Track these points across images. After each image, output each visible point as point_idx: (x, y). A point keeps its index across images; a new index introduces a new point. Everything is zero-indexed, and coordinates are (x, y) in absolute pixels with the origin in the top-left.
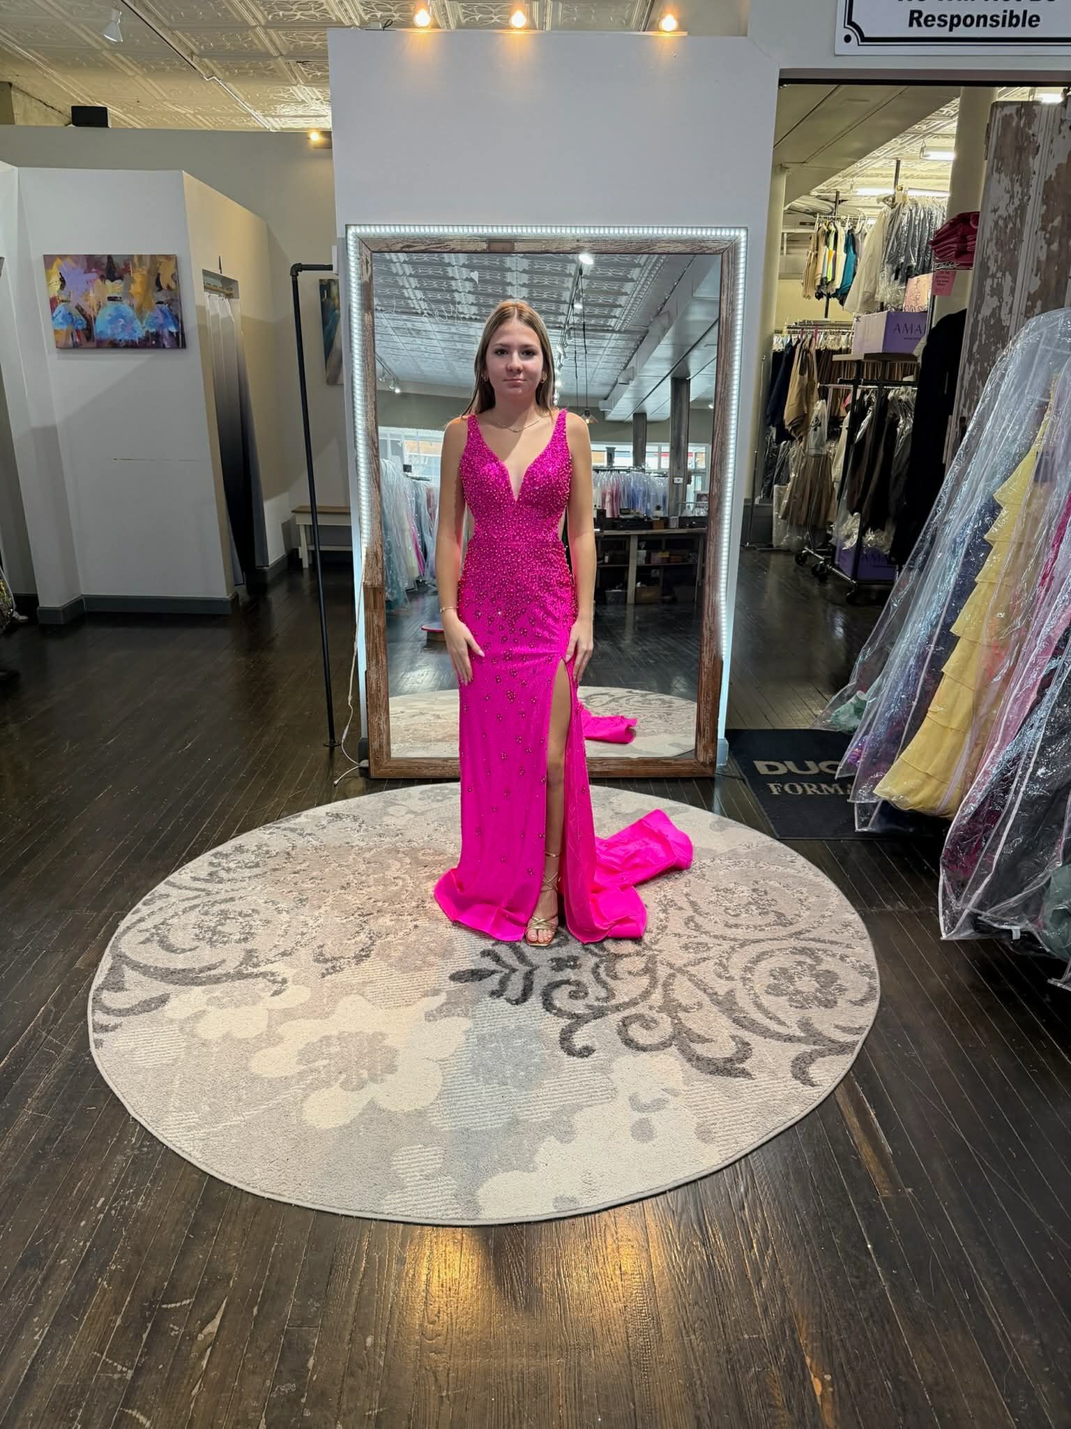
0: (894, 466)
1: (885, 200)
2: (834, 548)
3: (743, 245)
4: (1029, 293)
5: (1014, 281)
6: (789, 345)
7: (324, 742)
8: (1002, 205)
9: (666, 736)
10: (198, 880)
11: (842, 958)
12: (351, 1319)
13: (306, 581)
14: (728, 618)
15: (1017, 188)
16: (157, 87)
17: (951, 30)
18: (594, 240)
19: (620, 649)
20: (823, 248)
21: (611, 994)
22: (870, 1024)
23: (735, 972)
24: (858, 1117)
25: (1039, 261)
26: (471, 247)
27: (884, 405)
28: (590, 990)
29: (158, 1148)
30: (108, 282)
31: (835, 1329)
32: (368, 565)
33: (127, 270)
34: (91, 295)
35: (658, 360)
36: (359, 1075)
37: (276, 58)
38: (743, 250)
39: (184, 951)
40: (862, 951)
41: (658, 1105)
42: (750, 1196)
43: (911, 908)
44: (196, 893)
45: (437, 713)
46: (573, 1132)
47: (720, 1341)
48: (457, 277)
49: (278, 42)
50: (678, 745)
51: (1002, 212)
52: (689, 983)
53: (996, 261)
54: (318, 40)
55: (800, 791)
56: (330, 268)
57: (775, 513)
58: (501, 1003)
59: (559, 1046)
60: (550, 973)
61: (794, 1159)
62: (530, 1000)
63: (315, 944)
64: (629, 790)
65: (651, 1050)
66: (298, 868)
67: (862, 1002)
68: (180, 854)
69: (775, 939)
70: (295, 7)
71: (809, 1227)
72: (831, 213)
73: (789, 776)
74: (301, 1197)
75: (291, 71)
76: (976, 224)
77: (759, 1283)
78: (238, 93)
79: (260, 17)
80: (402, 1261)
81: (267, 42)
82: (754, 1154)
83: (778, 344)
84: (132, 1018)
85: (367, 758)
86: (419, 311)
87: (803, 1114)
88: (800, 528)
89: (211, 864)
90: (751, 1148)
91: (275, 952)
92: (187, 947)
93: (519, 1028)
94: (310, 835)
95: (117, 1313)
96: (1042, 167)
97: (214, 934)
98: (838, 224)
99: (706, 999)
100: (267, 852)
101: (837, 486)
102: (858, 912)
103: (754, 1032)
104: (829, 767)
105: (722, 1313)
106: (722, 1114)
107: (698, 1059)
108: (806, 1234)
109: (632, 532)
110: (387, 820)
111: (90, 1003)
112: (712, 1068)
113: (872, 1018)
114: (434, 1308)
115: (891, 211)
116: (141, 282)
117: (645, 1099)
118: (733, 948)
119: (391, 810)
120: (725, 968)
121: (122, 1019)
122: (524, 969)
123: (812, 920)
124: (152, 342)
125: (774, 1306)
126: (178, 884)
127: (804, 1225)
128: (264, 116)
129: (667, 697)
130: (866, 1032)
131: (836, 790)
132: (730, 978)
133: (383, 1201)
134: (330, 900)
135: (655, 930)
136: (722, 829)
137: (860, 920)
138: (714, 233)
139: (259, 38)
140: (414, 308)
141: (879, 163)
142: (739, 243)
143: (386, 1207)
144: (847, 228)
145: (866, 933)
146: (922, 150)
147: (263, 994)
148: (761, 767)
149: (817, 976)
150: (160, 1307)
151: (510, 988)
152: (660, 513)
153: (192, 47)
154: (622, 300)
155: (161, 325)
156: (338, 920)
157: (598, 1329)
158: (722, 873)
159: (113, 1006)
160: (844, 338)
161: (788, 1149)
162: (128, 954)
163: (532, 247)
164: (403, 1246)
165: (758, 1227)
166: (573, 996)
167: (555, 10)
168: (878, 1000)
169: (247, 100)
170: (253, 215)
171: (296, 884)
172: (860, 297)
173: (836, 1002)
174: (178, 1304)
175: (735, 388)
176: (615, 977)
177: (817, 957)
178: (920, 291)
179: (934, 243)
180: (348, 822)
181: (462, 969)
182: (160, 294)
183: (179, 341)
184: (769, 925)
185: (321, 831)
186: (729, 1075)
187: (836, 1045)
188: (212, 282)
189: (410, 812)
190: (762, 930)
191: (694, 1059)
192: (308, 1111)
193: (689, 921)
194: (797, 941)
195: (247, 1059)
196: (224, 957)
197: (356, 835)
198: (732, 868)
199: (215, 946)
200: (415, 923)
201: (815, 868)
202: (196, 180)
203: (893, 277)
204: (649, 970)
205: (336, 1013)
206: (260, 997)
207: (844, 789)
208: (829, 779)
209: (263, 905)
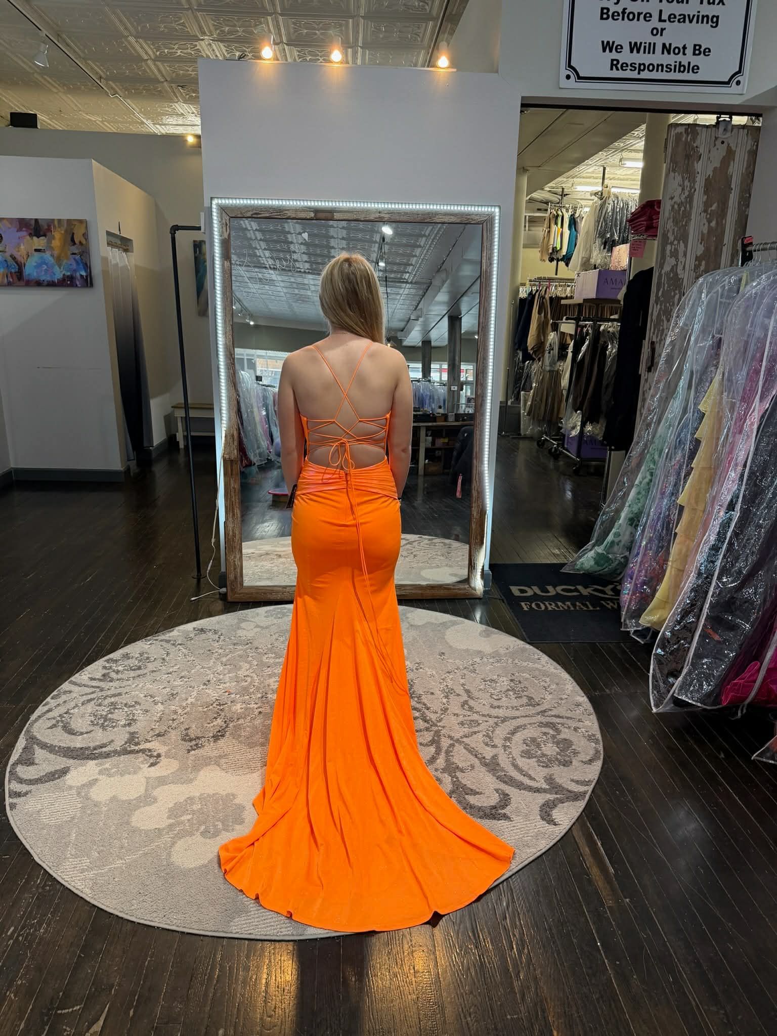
0: (605, 377)
1: (596, 194)
2: (564, 436)
3: (497, 218)
4: (696, 257)
5: (686, 247)
6: (530, 293)
7: (193, 575)
8: (677, 194)
9: (446, 568)
10: (95, 679)
11: (576, 729)
12: (206, 1016)
13: (181, 458)
14: (490, 483)
15: (687, 183)
16: (75, 101)
17: (639, 73)
18: (391, 212)
19: (414, 507)
20: (554, 227)
22: (596, 779)
23: (498, 741)
24: (589, 847)
26: (303, 215)
27: (597, 335)
29: (58, 887)
30: (35, 238)
31: (574, 1008)
32: (227, 443)
33: (49, 230)
34: (22, 247)
35: (439, 303)
36: (215, 826)
37: (162, 82)
38: (497, 221)
39: (82, 734)
40: (590, 724)
42: (510, 909)
44: (94, 690)
47: (489, 1021)
49: (164, 71)
50: (455, 575)
51: (676, 199)
52: (464, 751)
53: (673, 233)
54: (193, 71)
55: (543, 607)
56: (199, 228)
57: (522, 411)
61: (543, 880)
63: (183, 727)
64: (420, 608)
66: (171, 670)
67: (590, 761)
68: (81, 660)
69: (526, 716)
70: (176, 47)
71: (554, 931)
72: (558, 203)
73: (535, 597)
74: (169, 922)
75: (174, 92)
76: (659, 207)
77: (518, 975)
78: (134, 106)
79: (150, 53)
80: (247, 969)
81: (156, 71)
82: (513, 877)
83: (523, 293)
84: (40, 786)
85: (225, 586)
86: (268, 266)
87: (548, 847)
88: (540, 422)
89: (105, 668)
91: (151, 733)
92: (84, 730)
94: (181, 644)
95: (21, 1019)
96: (704, 169)
98: (564, 210)
99: (477, 762)
100: (148, 658)
101: (565, 393)
102: (586, 694)
103: (513, 786)
104: (563, 590)
105: (491, 999)
107: (472, 807)
108: (553, 937)
109: (421, 424)
110: (240, 633)
111: (7, 775)
112: (481, 813)
113: (598, 773)
114: (271, 1004)
115: (600, 202)
116: (60, 239)
118: (496, 724)
119: (243, 625)
120: (491, 738)
121: (32, 787)
124: (67, 282)
125: (530, 993)
126: (79, 682)
127: (550, 929)
128: (153, 124)
129: (447, 541)
130: (593, 784)
131: (568, 607)
132: (494, 746)
133: (232, 924)
134: (195, 694)
135: (439, 712)
136: (488, 636)
137: (588, 702)
138: (476, 209)
139: (150, 69)
140: (264, 264)
141: (591, 169)
142: (494, 217)
143: (234, 928)
144: (570, 214)
145: (593, 712)
146: (621, 160)
147: (142, 766)
148: (515, 590)
149: (557, 743)
150: (56, 1012)
152: (441, 411)
153: (102, 74)
154: (413, 260)
155: (75, 271)
156: (200, 709)
157: (397, 1016)
158: (488, 668)
159: (25, 777)
160: (569, 289)
161: (538, 872)
162: (39, 737)
163: (346, 216)
164: (248, 957)
165: (517, 932)
167: (363, 55)
168: (602, 760)
169: (141, 112)
170: (143, 193)
171: (169, 682)
172: (580, 260)
173: (571, 762)
174: (71, 1010)
177: (557, 729)
178: (621, 256)
179: (630, 221)
180: (210, 634)
182: (74, 247)
183: (88, 282)
184: (523, 706)
185: (189, 642)
186: (495, 819)
187: (572, 794)
188: (113, 240)
189: (257, 626)
190: (518, 709)
191: (468, 807)
192: (175, 855)
193: (464, 704)
194: (543, 718)
195: (129, 815)
196: (113, 738)
197: (216, 644)
198: (496, 664)
199: (106, 730)
200: (260, 710)
201: (555, 663)
202: (102, 167)
203: (602, 247)
204: (435, 742)
205: (198, 778)
206: (140, 768)
207: (574, 606)
208: (563, 599)
209: (144, 698)
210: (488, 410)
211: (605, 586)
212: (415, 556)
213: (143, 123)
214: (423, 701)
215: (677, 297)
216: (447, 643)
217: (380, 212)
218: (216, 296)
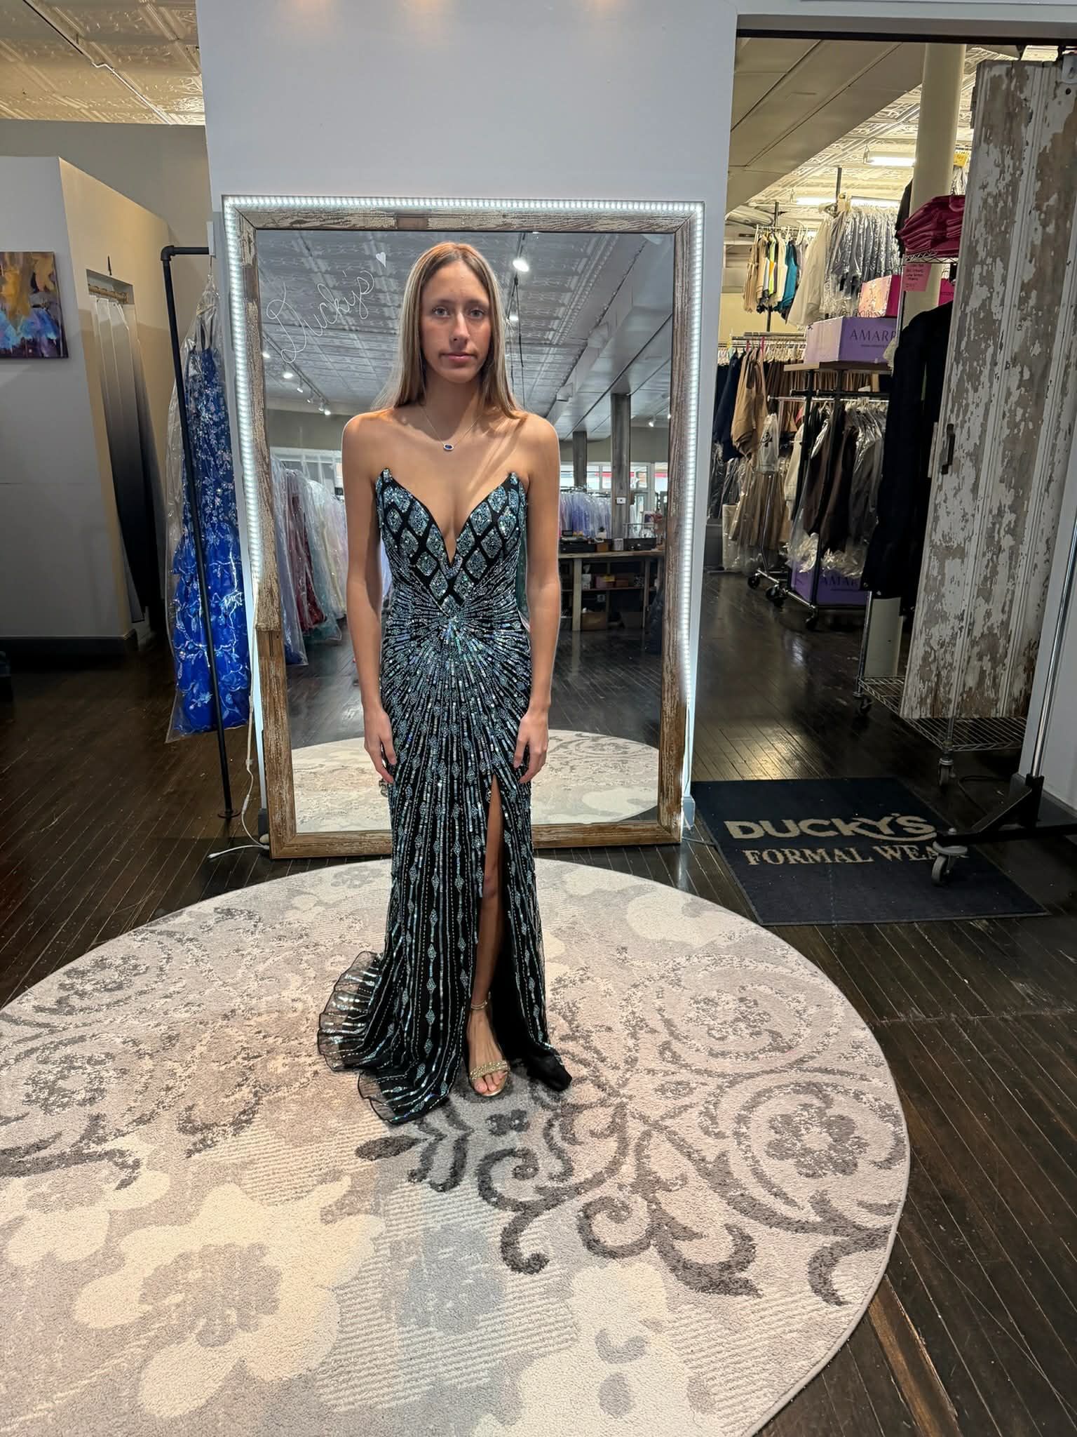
0: (855, 481)
1: (827, 208)
2: (790, 570)
4: (1023, 283)
5: (1006, 268)
6: (735, 357)
7: (218, 812)
8: (991, 180)
9: (623, 790)
10: (44, 1010)
11: (857, 1096)
14: (691, 659)
15: (1008, 161)
16: (44, 77)
18: (523, 216)
19: (566, 683)
20: (764, 260)
21: (568, 1171)
22: (903, 1198)
23: (726, 1126)
24: (904, 1353)
25: (1033, 246)
26: (376, 223)
28: (540, 1162)
32: (262, 604)
35: (598, 374)
36: (224, 1318)
37: (173, 42)
38: (699, 228)
39: (7, 1121)
40: (881, 1084)
41: (636, 1348)
43: (928, 1017)
44: (37, 1031)
45: (361, 766)
46: (519, 1404)
48: (385, 289)
49: (173, 24)
51: (992, 189)
52: (668, 1145)
53: (985, 245)
55: (781, 860)
56: (205, 251)
57: (724, 534)
58: (423, 1191)
59: (501, 1255)
60: (490, 1140)
62: (463, 1182)
63: (182, 1106)
64: (583, 864)
65: (623, 1256)
66: (172, 989)
67: (889, 1163)
72: (770, 225)
73: (766, 842)
76: (960, 206)
78: (133, 83)
81: (160, 23)
82: (771, 1426)
83: (723, 357)
85: (267, 832)
86: (347, 328)
87: (831, 1354)
88: (752, 551)
89: (62, 986)
90: (766, 1419)
91: (129, 1118)
92: (13, 1114)
93: (446, 1229)
94: (191, 940)
96: (1036, 137)
97: (51, 1094)
98: (779, 236)
99: (690, 1169)
100: (135, 967)
101: (790, 506)
102: (867, 1024)
103: (756, 1218)
104: (812, 827)
106: (723, 1360)
107: (686, 1266)
109: (576, 556)
110: (291, 916)
112: (705, 1280)
113: (904, 1186)
115: (833, 220)
116: (14, 283)
117: (618, 1341)
118: (720, 1087)
119: (296, 901)
120: (713, 1119)
122: (454, 1134)
123: (815, 1042)
124: (28, 351)
126: (15, 1015)
128: (167, 112)
129: (621, 741)
130: (899, 1211)
131: (822, 857)
132: (720, 1135)
134: (207, 1036)
135: (623, 1066)
137: (874, 1039)
138: (664, 208)
139: (153, 22)
141: (818, 171)
142: (695, 220)
144: (788, 241)
145: (883, 1058)
146: (865, 155)
147: (105, 1187)
148: (734, 828)
149: (829, 1125)
151: (435, 1166)
152: (604, 535)
153: (78, 29)
154: (560, 312)
155: (39, 331)
156: (214, 1066)
158: (700, 976)
160: (792, 349)
161: (816, 1414)
163: (449, 224)
166: (519, 1174)
168: (908, 1159)
169: (145, 92)
170: (148, 212)
171: (166, 1013)
172: (804, 310)
173: (856, 1165)
175: (694, 390)
176: (573, 1141)
177: (825, 1096)
178: (875, 297)
179: (905, 233)
180: (240, 919)
181: (373, 1138)
182: (36, 296)
183: (60, 350)
184: (763, 1050)
185: (205, 935)
186: (728, 1291)
187: (864, 1235)
188: (102, 285)
189: (319, 903)
190: (756, 1058)
191: (680, 1267)
192: (147, 1387)
193: (664, 1049)
194: (800, 1074)
195: (71, 1299)
196: (59, 1130)
197: (251, 939)
198: (712, 969)
199: (51, 1111)
200: (315, 1068)
201: (810, 964)
202: (76, 169)
203: (838, 287)
204: (616, 1128)
205: (202, 1213)
206: (101, 1191)
207: (831, 855)
208: (813, 843)
209: (122, 1046)
210: (688, 542)
211: (878, 820)
212: (572, 768)
213: (150, 111)
214: (594, 1044)
215: (991, 350)
216: (631, 929)
217: (504, 216)
218: (235, 362)
